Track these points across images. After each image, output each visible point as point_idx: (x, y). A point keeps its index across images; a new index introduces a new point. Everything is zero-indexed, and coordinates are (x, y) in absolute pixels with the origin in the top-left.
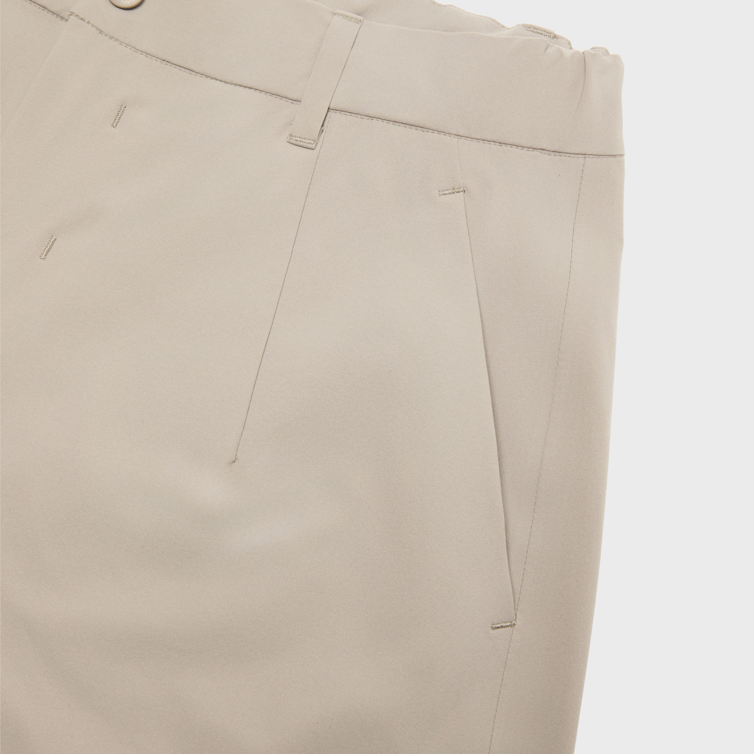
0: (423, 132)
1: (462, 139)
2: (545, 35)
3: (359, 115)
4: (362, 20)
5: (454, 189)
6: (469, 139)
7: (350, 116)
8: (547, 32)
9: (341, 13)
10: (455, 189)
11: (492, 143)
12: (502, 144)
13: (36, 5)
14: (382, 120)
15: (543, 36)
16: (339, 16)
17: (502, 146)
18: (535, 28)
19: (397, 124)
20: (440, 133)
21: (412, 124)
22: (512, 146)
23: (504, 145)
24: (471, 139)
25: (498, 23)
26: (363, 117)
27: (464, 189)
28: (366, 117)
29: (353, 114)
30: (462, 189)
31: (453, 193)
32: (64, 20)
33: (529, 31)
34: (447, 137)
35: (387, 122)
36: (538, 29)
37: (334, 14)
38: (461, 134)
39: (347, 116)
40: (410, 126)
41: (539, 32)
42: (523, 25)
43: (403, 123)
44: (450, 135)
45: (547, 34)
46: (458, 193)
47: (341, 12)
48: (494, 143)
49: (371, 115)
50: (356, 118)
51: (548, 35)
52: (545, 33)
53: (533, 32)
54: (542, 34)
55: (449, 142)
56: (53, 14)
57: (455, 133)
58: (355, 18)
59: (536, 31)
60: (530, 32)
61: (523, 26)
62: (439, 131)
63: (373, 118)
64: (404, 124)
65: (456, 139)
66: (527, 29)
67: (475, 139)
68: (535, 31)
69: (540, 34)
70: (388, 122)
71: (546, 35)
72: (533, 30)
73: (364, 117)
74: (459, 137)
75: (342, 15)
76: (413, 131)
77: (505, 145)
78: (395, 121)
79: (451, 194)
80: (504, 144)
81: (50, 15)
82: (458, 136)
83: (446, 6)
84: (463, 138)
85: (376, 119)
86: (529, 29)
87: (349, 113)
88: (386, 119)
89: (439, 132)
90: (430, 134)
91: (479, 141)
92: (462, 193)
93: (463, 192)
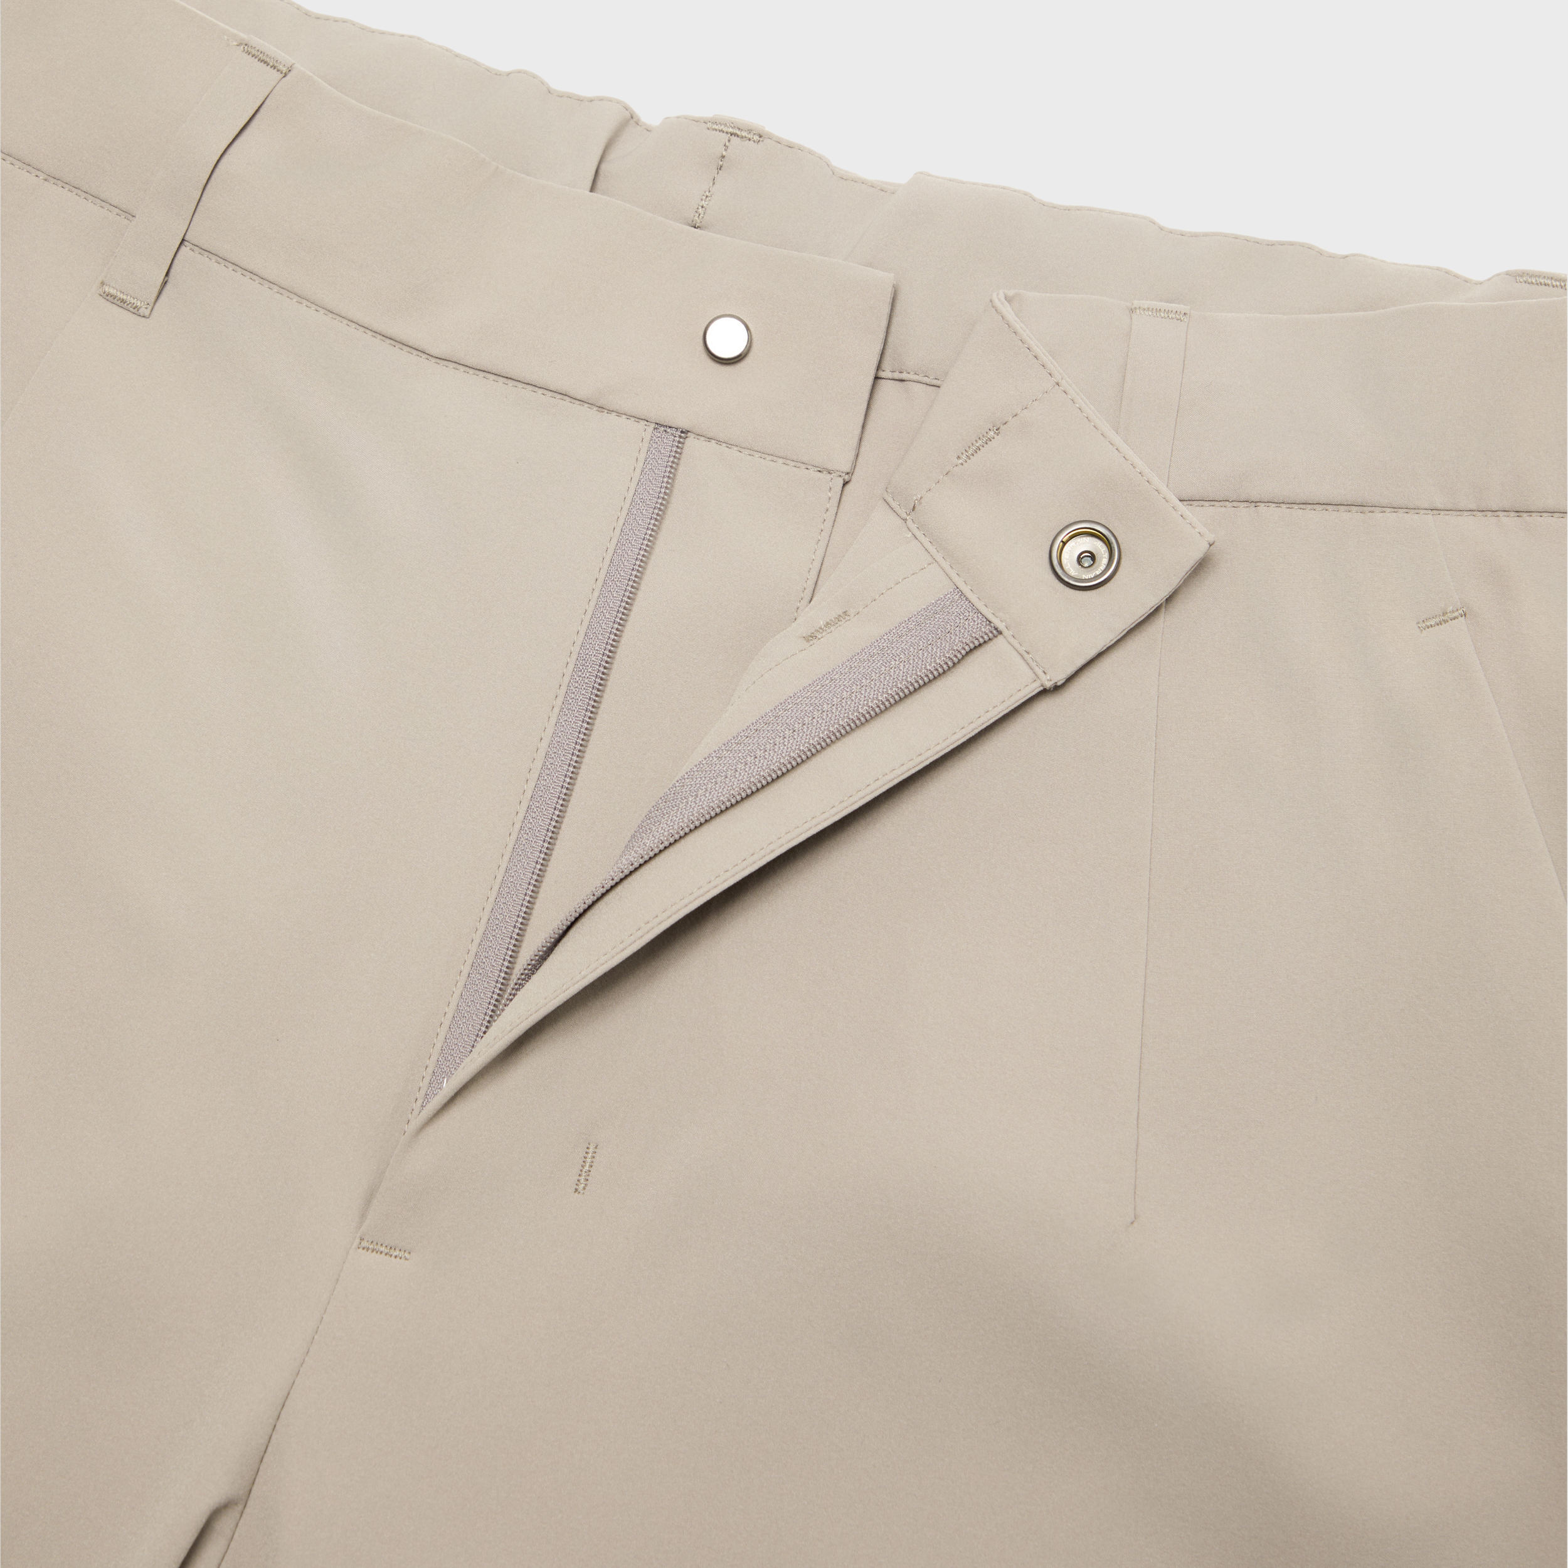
0: (1362, 515)
1: (1441, 516)
2: (1553, 287)
3: (1227, 502)
4: (1188, 312)
5: (1444, 614)
6: (1455, 513)
7: (1211, 507)
8: (1556, 280)
9: (1146, 307)
10: (1447, 613)
11: (1501, 514)
12: (1521, 514)
13: (545, 392)
14: (1278, 505)
15: (1551, 287)
16: (1143, 313)
17: (1520, 516)
18: (1532, 275)
19: (1309, 506)
20: (1396, 510)
21: (1338, 503)
22: (1542, 514)
23: (1525, 515)
24: (1458, 513)
25: (1456, 276)
26: (1235, 504)
27: (1464, 610)
28: (1243, 503)
29: (1216, 503)
30: (1461, 612)
31: (1446, 621)
32: (606, 411)
33: (1521, 282)
34: (1411, 517)
35: (1288, 506)
36: (1539, 277)
37: (1132, 311)
38: (1439, 506)
39: (1204, 508)
40: (1335, 507)
41: (1542, 281)
42: (1508, 273)
43: (1320, 504)
44: (1417, 511)
45: (1558, 284)
46: (1453, 621)
47: (1146, 304)
48: (1505, 513)
49: (1253, 499)
50: (1223, 509)
51: (1561, 285)
52: (1553, 281)
53: (1529, 283)
54: (1548, 285)
55: (1419, 524)
56: (581, 403)
57: (1427, 506)
58: (1174, 311)
59: (1536, 281)
60: (1524, 284)
61: (1507, 275)
62: (1396, 506)
63: (1258, 504)
64: (1324, 504)
65: (1430, 518)
66: (1518, 280)
67: (1465, 512)
68: (1534, 281)
69: (1543, 286)
70: (1290, 506)
71: (1557, 286)
72: (1530, 280)
73: (1239, 504)
74: (1435, 512)
75: (1148, 308)
76: (1343, 515)
77: (1529, 514)
78: (1303, 502)
79: (1441, 624)
80: (1527, 512)
81: (576, 406)
82: (1433, 511)
83: (1347, 257)
84: (1442, 513)
85: (1263, 505)
86: (1521, 280)
87: (1207, 502)
88: (1286, 501)
89: (1395, 508)
90: (1378, 515)
91: (1475, 513)
92: (1462, 619)
93: (1464, 617)
